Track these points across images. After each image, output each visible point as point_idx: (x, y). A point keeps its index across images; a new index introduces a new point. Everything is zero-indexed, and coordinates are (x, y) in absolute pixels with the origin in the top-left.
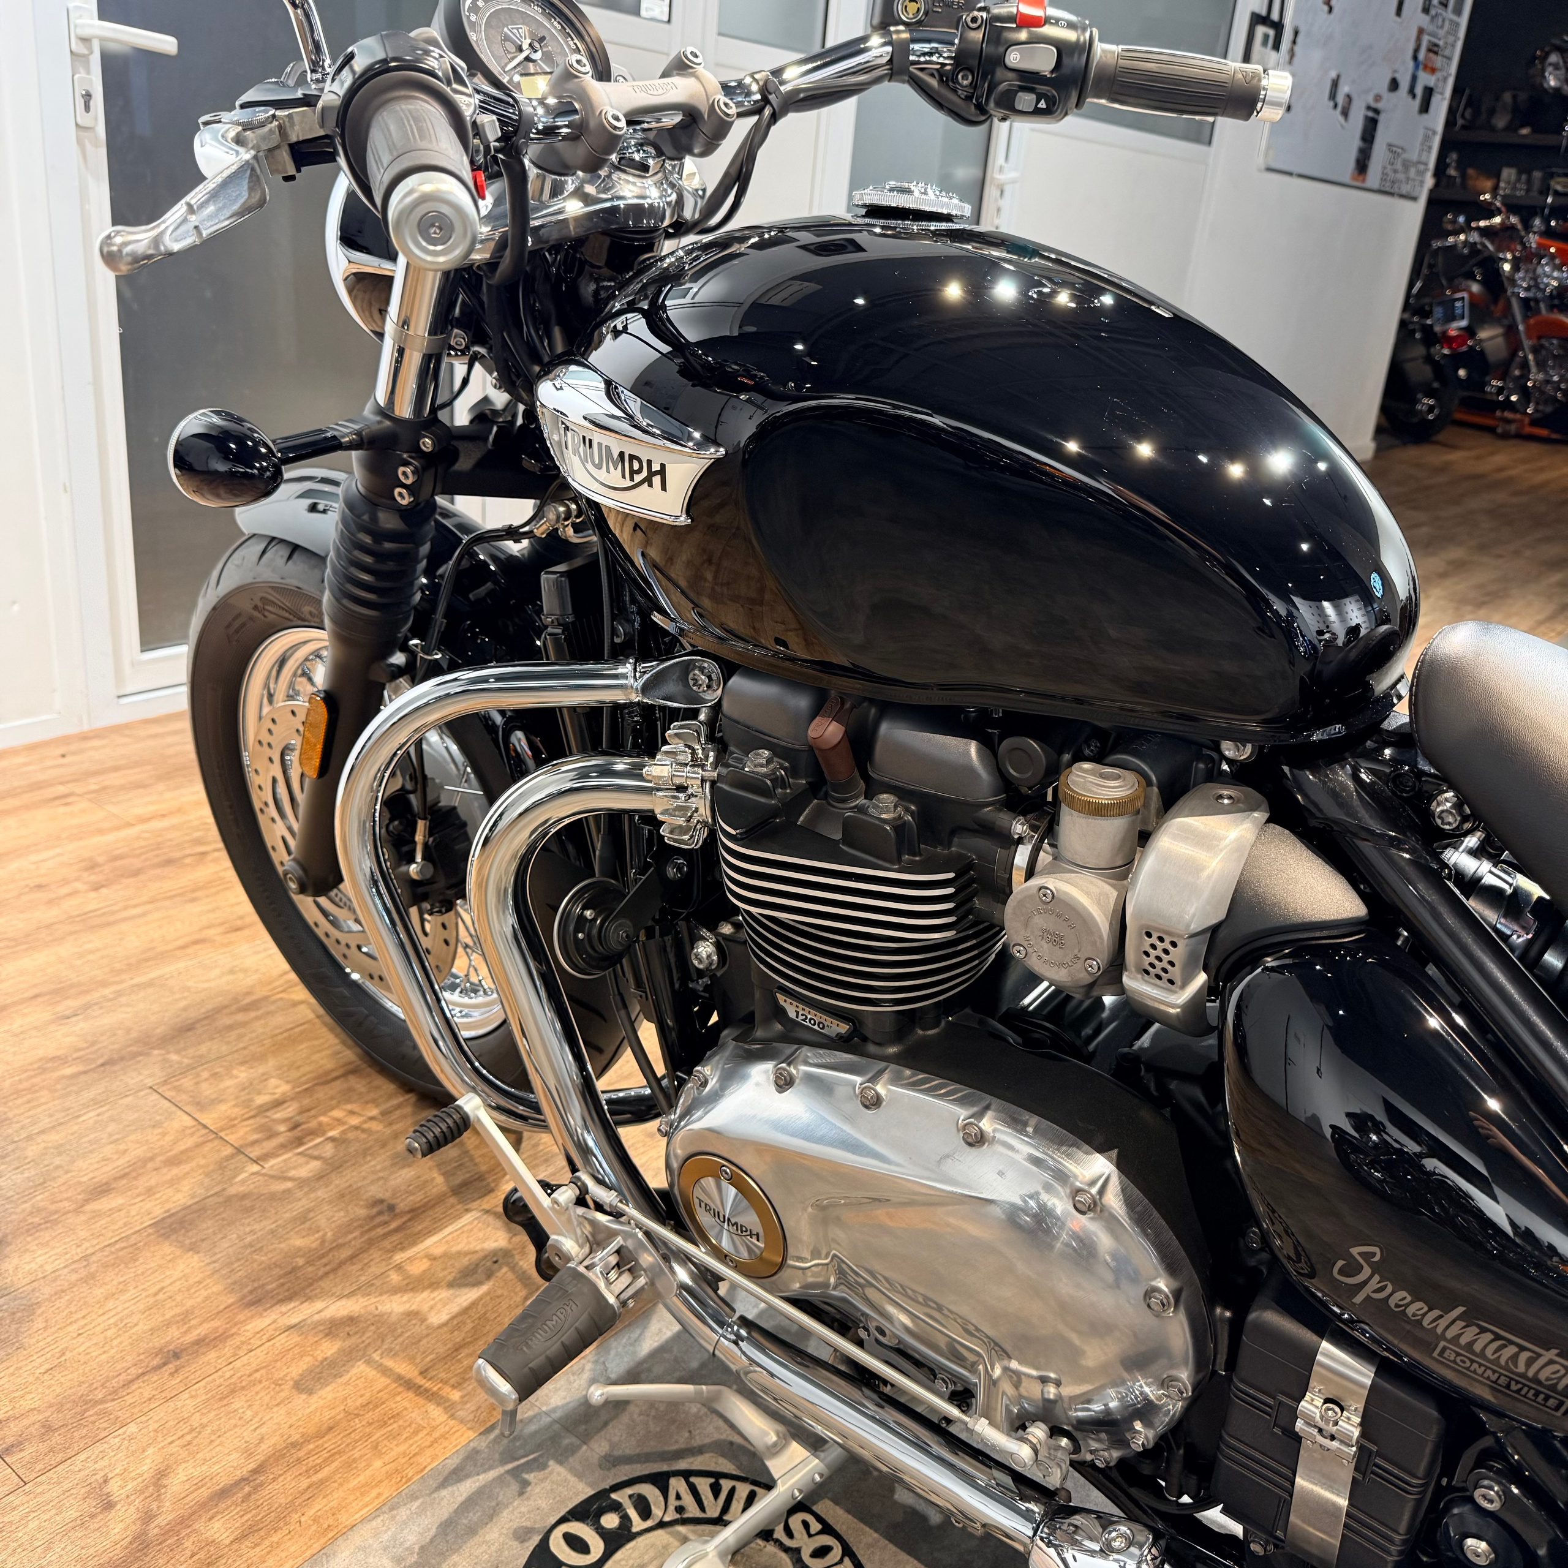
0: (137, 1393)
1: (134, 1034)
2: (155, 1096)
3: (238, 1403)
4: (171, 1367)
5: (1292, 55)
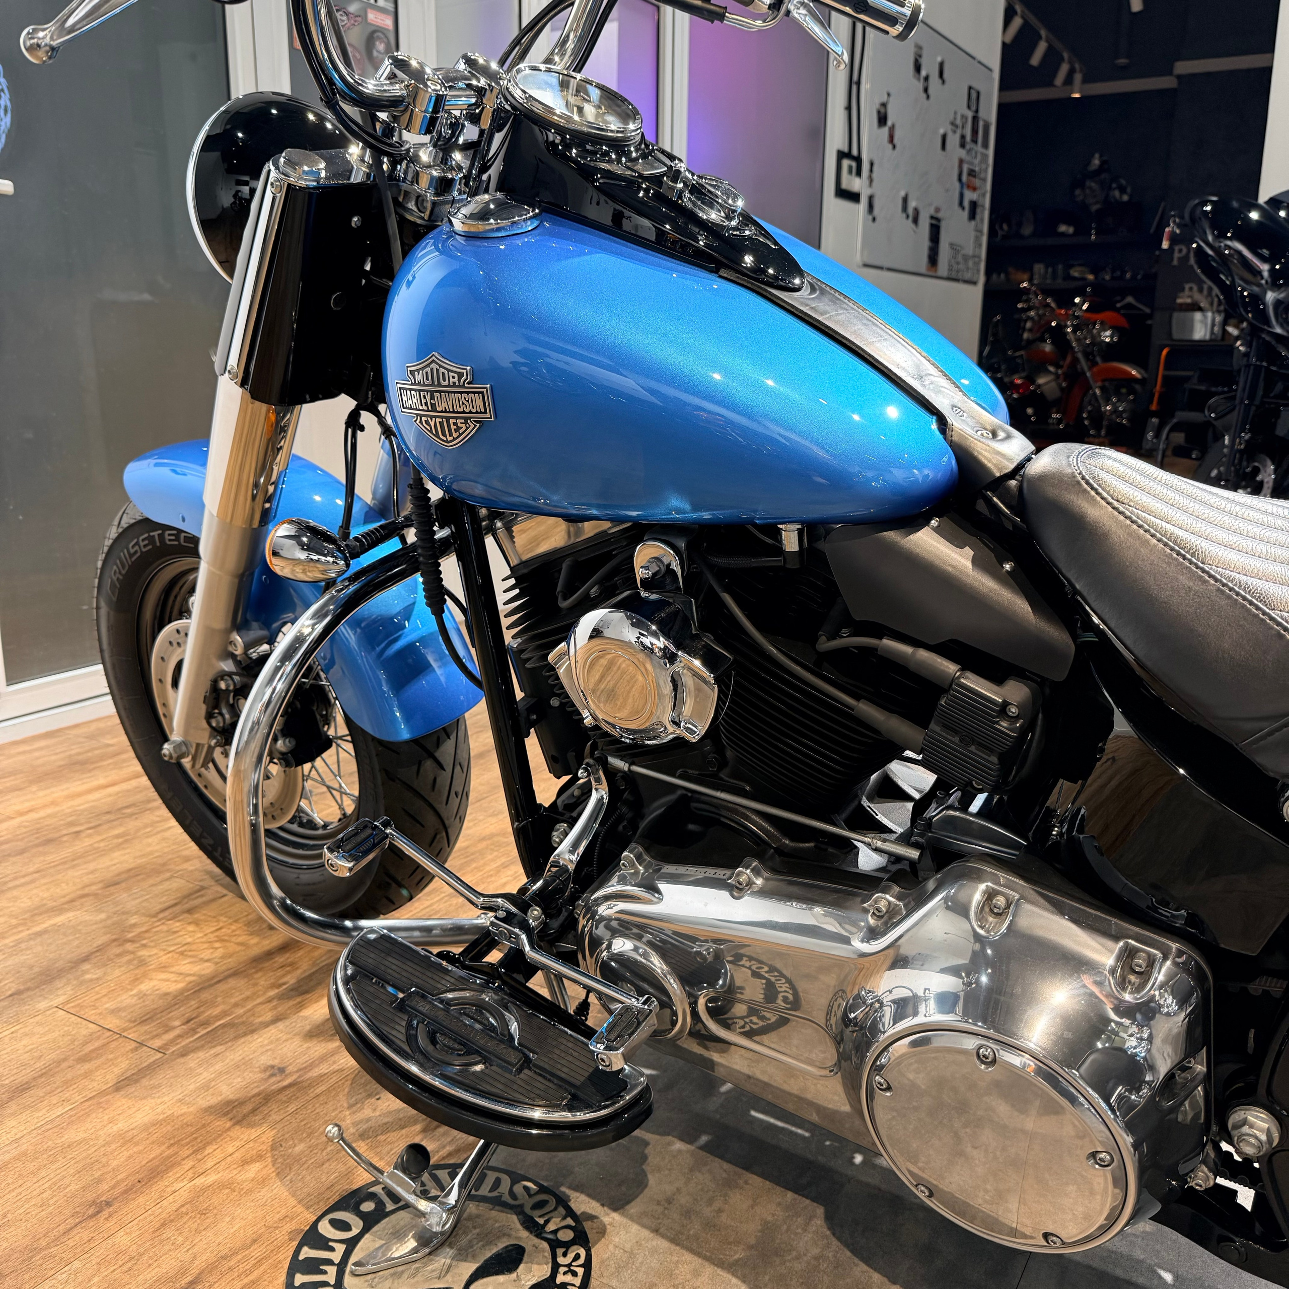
0: (77, 1238)
1: (36, 970)
2: (61, 1012)
3: (168, 1233)
4: (105, 1213)
5: (871, 180)
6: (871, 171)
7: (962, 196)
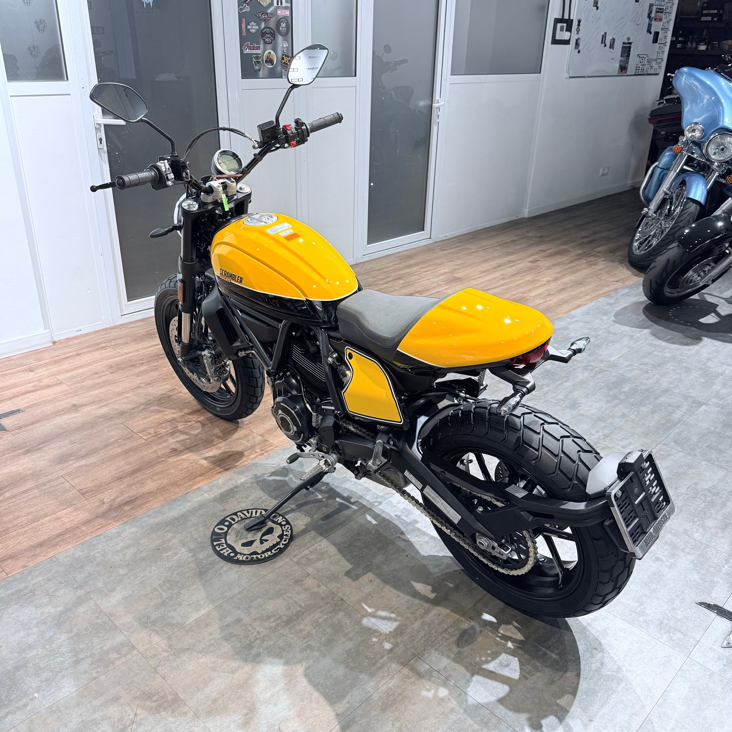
0: (112, 485)
1: (118, 411)
2: (122, 425)
4: (119, 480)
5: (578, 31)
6: (579, 25)
7: (650, 25)
